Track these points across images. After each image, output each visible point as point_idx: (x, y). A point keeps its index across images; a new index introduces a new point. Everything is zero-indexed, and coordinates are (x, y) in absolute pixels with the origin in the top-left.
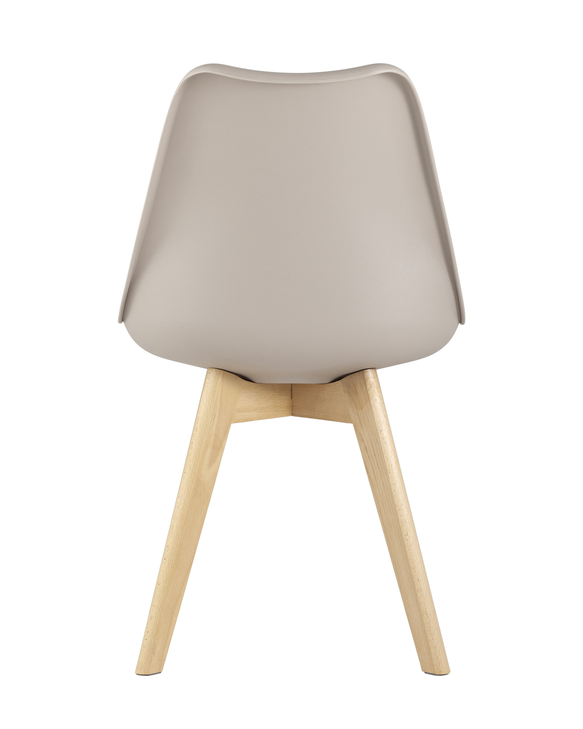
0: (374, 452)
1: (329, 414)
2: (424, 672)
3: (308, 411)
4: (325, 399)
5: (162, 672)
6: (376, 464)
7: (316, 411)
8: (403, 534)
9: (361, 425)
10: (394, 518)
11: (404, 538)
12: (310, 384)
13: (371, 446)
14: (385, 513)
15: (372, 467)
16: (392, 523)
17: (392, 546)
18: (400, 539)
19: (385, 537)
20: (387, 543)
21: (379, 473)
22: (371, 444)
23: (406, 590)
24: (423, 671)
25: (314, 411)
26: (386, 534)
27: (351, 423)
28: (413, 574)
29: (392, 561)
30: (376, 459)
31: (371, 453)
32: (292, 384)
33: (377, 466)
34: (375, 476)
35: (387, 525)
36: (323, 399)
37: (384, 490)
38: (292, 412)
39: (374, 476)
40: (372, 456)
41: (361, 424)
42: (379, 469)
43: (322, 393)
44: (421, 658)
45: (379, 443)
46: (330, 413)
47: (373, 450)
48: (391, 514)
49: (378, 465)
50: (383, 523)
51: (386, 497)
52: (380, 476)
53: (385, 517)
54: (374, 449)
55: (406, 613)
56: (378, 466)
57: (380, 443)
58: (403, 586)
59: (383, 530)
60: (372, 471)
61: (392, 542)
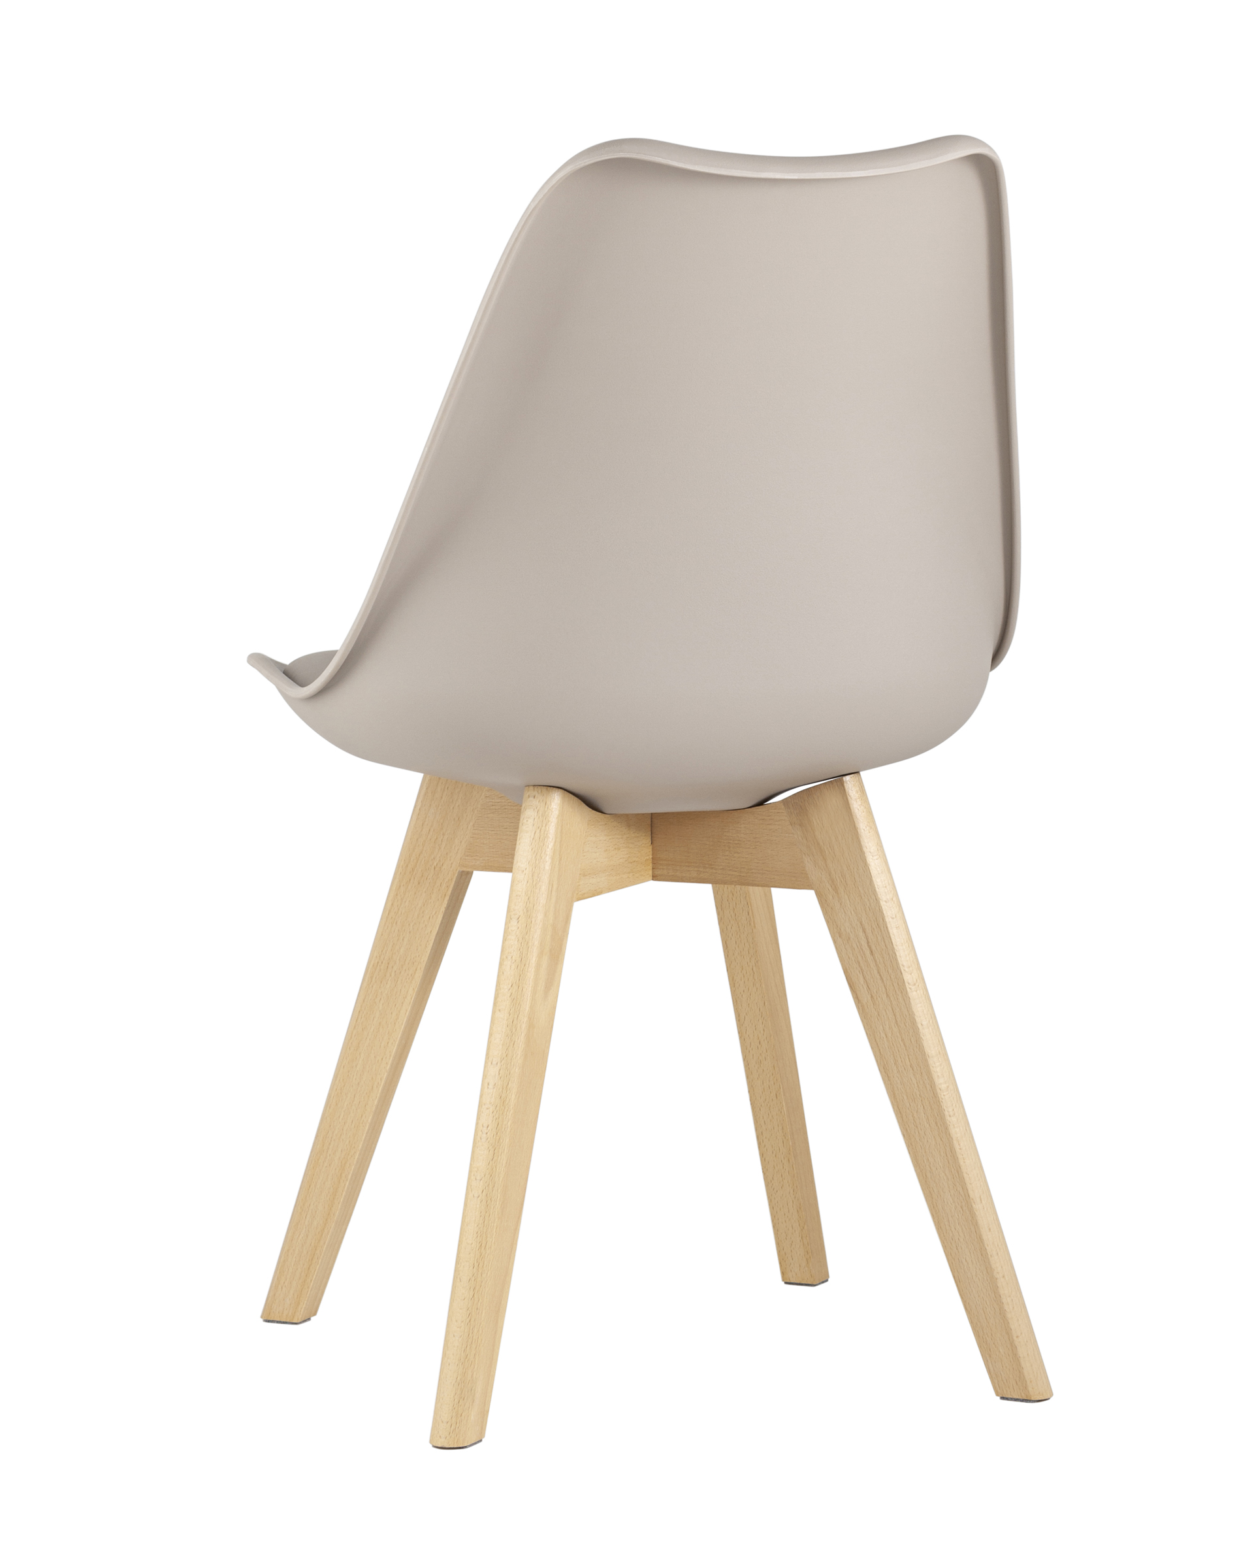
0: (870, 947)
1: (752, 873)
2: (999, 1398)
3: (696, 869)
4: (739, 840)
5: (483, 1440)
6: (876, 972)
7: (717, 867)
8: (946, 1113)
9: (837, 892)
10: (921, 1082)
11: (948, 1122)
12: (700, 812)
13: (861, 934)
14: (898, 1071)
15: (864, 978)
16: (918, 1093)
17: (918, 1140)
18: (939, 1124)
19: (898, 1122)
20: (904, 1136)
21: (884, 989)
22: (861, 930)
23: (953, 1229)
24: (997, 1395)
25: (712, 868)
26: (902, 1117)
27: (809, 887)
28: (971, 1196)
29: (916, 1171)
30: (876, 961)
31: (862, 949)
32: (652, 814)
33: (878, 976)
34: (872, 996)
35: (905, 1097)
36: (736, 842)
37: (897, 1024)
38: (653, 872)
39: (869, 997)
40: (864, 954)
41: (836, 890)
42: (883, 981)
43: (732, 829)
44: (992, 1369)
45: (882, 928)
46: (753, 871)
47: (868, 943)
48: (914, 1075)
49: (879, 973)
50: (894, 1094)
51: (903, 1040)
52: (885, 996)
53: (899, 1082)
54: (870, 941)
55: (954, 1277)
56: (880, 975)
57: (887, 928)
58: (946, 1223)
59: (893, 1108)
60: (865, 987)
61: (917, 1133)
